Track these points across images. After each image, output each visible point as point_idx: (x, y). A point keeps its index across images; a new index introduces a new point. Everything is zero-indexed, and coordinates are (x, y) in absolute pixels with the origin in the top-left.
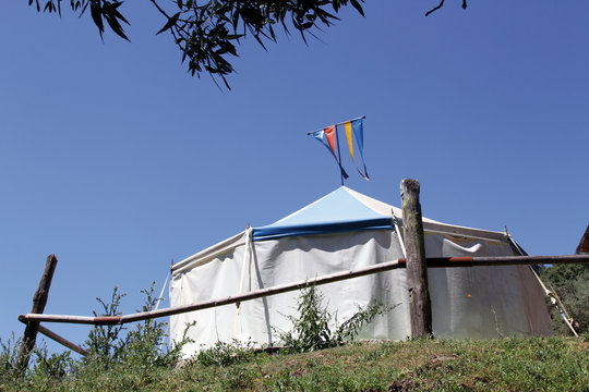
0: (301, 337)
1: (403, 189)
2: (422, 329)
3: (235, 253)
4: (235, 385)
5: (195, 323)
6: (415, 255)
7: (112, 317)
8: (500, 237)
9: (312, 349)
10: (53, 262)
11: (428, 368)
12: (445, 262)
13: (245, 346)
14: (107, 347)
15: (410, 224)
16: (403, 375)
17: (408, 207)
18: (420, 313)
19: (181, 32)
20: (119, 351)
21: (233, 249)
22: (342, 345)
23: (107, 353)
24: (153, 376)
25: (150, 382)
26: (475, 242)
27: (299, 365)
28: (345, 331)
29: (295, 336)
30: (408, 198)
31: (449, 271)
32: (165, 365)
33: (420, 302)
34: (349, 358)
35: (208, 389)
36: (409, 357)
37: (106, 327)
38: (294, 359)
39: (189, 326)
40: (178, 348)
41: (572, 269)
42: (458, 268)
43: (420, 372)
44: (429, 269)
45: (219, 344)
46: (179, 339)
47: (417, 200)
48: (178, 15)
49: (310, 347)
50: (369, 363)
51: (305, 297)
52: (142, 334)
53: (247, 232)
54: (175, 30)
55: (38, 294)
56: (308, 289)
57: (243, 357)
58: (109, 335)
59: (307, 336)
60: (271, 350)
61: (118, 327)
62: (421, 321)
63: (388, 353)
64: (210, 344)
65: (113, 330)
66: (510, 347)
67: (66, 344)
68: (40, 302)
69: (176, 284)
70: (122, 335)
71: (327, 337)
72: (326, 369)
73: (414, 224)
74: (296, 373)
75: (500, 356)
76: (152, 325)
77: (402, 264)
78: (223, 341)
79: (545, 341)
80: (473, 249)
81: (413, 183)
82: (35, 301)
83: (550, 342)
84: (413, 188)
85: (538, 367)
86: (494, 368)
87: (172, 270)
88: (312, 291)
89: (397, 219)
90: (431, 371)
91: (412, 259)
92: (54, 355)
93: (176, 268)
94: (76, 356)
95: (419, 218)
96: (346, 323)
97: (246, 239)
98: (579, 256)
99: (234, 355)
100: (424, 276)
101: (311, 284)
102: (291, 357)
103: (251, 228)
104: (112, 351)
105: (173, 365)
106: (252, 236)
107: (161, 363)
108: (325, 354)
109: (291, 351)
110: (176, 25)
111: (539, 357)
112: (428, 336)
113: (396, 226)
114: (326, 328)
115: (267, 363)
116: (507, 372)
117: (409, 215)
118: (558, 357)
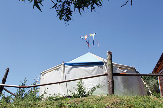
0: (78, 93)
1: (107, 54)
2: (111, 92)
3: (59, 70)
4: (60, 106)
5: (48, 88)
6: (110, 72)
7: (24, 86)
8: (132, 68)
9: (81, 97)
10: (8, 70)
11: (114, 103)
12: (118, 74)
13: (62, 95)
14: (22, 94)
15: (109, 63)
16: (108, 105)
17: (109, 59)
18: (111, 88)
19: (58, 8)
20: (26, 95)
21: (59, 68)
22: (89, 96)
23: (22, 96)
24: (36, 102)
25: (35, 104)
26: (126, 69)
27: (78, 101)
28: (90, 92)
29: (76, 93)
30: (109, 56)
31: (118, 77)
32: (39, 100)
33: (111, 85)
34: (92, 100)
35: (52, 107)
36: (109, 100)
37: (22, 89)
38: (76, 99)
39: (46, 89)
40: (42, 95)
41: (149, 77)
42: (121, 76)
43: (112, 104)
44: (114, 76)
45: (55, 94)
46: (43, 93)
47: (111, 57)
48: (57, 3)
49: (80, 96)
50: (98, 101)
51: (79, 83)
52: (32, 91)
53: (63, 64)
54: (56, 8)
55: (4, 79)
56: (80, 80)
57: (61, 98)
58: (23, 91)
59: (79, 93)
60: (69, 97)
61: (26, 89)
62: (111, 90)
63: (103, 99)
64: (52, 95)
65: (24, 90)
66: (136, 98)
67: (10, 93)
68: (4, 81)
69: (42, 77)
70: (27, 91)
71: (85, 94)
72: (85, 102)
73: (110, 64)
74: (77, 103)
75: (134, 101)
76: (35, 88)
77: (106, 74)
78: (56, 94)
79: (146, 97)
80: (125, 71)
81: (110, 52)
82: (3, 81)
83: (147, 97)
84: (110, 54)
85: (144, 104)
86: (132, 104)
87: (41, 74)
88: (81, 81)
89: (105, 62)
90: (115, 104)
91: (109, 73)
92: (7, 96)
93: (42, 73)
94: (13, 97)
95: (112, 62)
96: (90, 90)
97: (63, 66)
98: (153, 74)
99: (59, 98)
100: (113, 78)
101: (81, 79)
102: (75, 99)
103: (64, 63)
104: (23, 95)
105: (41, 100)
106: (64, 65)
107: (38, 99)
108: (85, 98)
109: (75, 97)
110: (57, 6)
111: (144, 101)
112: (113, 95)
113: (104, 64)
114: (85, 91)
115: (69, 100)
116: (136, 105)
117: (109, 61)
118: (149, 102)
